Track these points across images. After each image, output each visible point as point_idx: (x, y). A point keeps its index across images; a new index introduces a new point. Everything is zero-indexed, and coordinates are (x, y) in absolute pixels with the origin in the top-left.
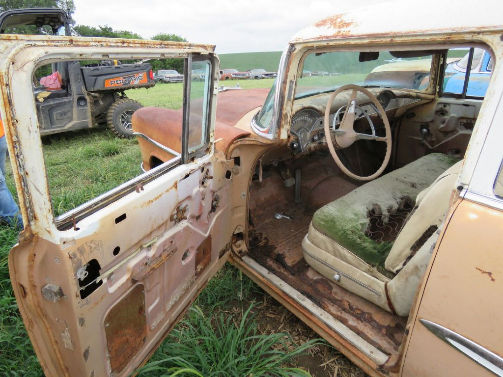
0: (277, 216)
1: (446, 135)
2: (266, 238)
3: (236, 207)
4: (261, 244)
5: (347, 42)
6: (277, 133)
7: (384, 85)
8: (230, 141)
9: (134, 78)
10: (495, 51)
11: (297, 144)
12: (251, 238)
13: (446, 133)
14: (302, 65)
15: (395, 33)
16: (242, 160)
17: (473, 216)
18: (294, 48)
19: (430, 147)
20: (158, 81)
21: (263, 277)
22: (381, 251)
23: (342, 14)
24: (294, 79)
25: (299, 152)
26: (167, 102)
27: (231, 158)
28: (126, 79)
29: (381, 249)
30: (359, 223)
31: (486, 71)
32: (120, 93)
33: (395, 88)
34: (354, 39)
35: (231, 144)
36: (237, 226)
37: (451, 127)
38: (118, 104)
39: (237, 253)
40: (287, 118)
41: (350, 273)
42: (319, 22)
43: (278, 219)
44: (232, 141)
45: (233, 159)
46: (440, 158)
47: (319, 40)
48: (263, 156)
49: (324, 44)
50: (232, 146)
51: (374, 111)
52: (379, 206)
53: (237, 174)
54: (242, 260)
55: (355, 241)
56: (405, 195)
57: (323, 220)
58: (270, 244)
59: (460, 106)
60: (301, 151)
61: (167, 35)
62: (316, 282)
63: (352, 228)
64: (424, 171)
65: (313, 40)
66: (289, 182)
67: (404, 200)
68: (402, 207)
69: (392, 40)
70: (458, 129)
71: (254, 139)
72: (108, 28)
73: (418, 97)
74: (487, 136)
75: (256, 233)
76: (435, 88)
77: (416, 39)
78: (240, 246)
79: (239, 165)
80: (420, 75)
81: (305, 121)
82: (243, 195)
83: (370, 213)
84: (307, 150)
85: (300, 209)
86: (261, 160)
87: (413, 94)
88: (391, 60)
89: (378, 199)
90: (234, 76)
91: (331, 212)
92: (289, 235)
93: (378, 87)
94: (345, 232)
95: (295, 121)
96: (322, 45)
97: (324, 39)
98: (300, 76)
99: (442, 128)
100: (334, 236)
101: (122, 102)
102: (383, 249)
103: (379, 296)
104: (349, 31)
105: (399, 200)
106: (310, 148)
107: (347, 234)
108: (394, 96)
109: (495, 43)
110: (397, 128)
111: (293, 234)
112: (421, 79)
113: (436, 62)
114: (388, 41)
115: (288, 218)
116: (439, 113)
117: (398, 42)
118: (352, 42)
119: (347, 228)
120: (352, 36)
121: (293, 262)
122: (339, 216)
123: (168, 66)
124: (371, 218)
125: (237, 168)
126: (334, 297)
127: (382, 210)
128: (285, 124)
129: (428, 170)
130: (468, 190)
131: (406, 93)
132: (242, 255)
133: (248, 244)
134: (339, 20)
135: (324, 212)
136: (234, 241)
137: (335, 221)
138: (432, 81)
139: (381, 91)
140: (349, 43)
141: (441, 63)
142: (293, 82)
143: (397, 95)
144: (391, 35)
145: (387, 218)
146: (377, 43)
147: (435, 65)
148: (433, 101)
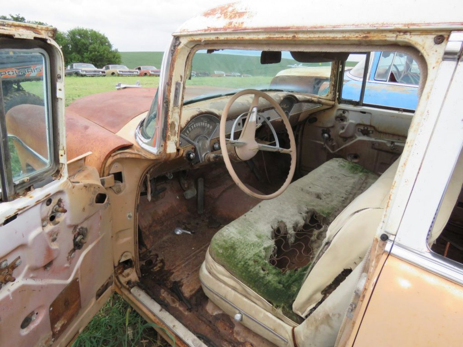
0: (177, 231)
1: (346, 141)
2: (162, 261)
3: (120, 231)
4: (156, 269)
5: (241, 36)
6: (162, 146)
7: (288, 89)
8: (107, 153)
9: (30, 70)
10: (426, 57)
11: (194, 154)
12: (145, 261)
13: (345, 138)
14: (190, 63)
15: (298, 28)
16: (125, 175)
17: (405, 284)
18: (178, 42)
19: (331, 151)
20: (74, 74)
21: (155, 315)
22: (286, 284)
23: (235, 3)
24: (181, 80)
25: (197, 163)
26: (77, 96)
27: (109, 174)
28: (20, 70)
29: (287, 283)
30: (263, 247)
31: (373, 80)
32: (15, 84)
33: (297, 92)
34: (248, 33)
35: (109, 157)
36: (124, 253)
37: (350, 133)
38: (11, 97)
39: (125, 285)
40: (175, 128)
41: (253, 313)
42: (208, 11)
43: (178, 235)
44: (109, 153)
45: (113, 175)
46: (342, 164)
47: (206, 32)
48: (151, 170)
49: (213, 38)
50: (110, 160)
51: (278, 116)
52: (284, 223)
53: (119, 192)
54: (130, 292)
55: (257, 274)
56: (311, 208)
57: (221, 247)
58: (166, 268)
59: (357, 113)
60: (200, 162)
61: (85, 29)
62: (216, 318)
63: (254, 255)
64: (328, 179)
65: (199, 32)
66: (190, 194)
67: (309, 214)
68: (308, 222)
69: (294, 37)
70: (356, 135)
71: (136, 152)
72: (21, 17)
73: (319, 103)
74: (418, 173)
75: (151, 254)
76: (335, 94)
77: (324, 37)
78: (128, 275)
79: (122, 182)
80: (319, 81)
81: (203, 128)
82: (130, 217)
83: (275, 232)
84: (206, 161)
85: (203, 221)
86: (148, 175)
87: (315, 99)
88: (293, 65)
89: (283, 215)
90: (153, 73)
91: (232, 235)
92: (188, 256)
93: (282, 91)
94: (246, 263)
95: (191, 128)
96: (211, 39)
97: (212, 32)
98: (188, 77)
99: (341, 133)
100: (233, 269)
101: (16, 95)
102: (288, 281)
103: (286, 343)
104: (242, 23)
105: (304, 215)
106: (209, 158)
107: (249, 265)
108: (297, 101)
109: (426, 46)
110: (300, 132)
111: (193, 254)
112: (320, 85)
113: (335, 69)
114: (290, 38)
115: (190, 233)
116: (339, 119)
117: (302, 40)
118: (247, 37)
119: (248, 257)
120: (245, 29)
121: (191, 291)
122: (240, 240)
123: (86, 60)
124: (276, 240)
125: (120, 186)
126: (236, 339)
127: (288, 227)
128: (172, 135)
129: (331, 177)
130: (395, 243)
131: (308, 98)
132: (130, 286)
133: (139, 271)
134: (230, 9)
135: (223, 236)
136: (119, 271)
137: (235, 248)
138: (332, 87)
139: (285, 95)
140: (242, 38)
141: (340, 70)
142: (180, 84)
143: (300, 100)
144: (293, 30)
145: (292, 238)
146: (276, 40)
147: (335, 72)
148: (333, 107)
